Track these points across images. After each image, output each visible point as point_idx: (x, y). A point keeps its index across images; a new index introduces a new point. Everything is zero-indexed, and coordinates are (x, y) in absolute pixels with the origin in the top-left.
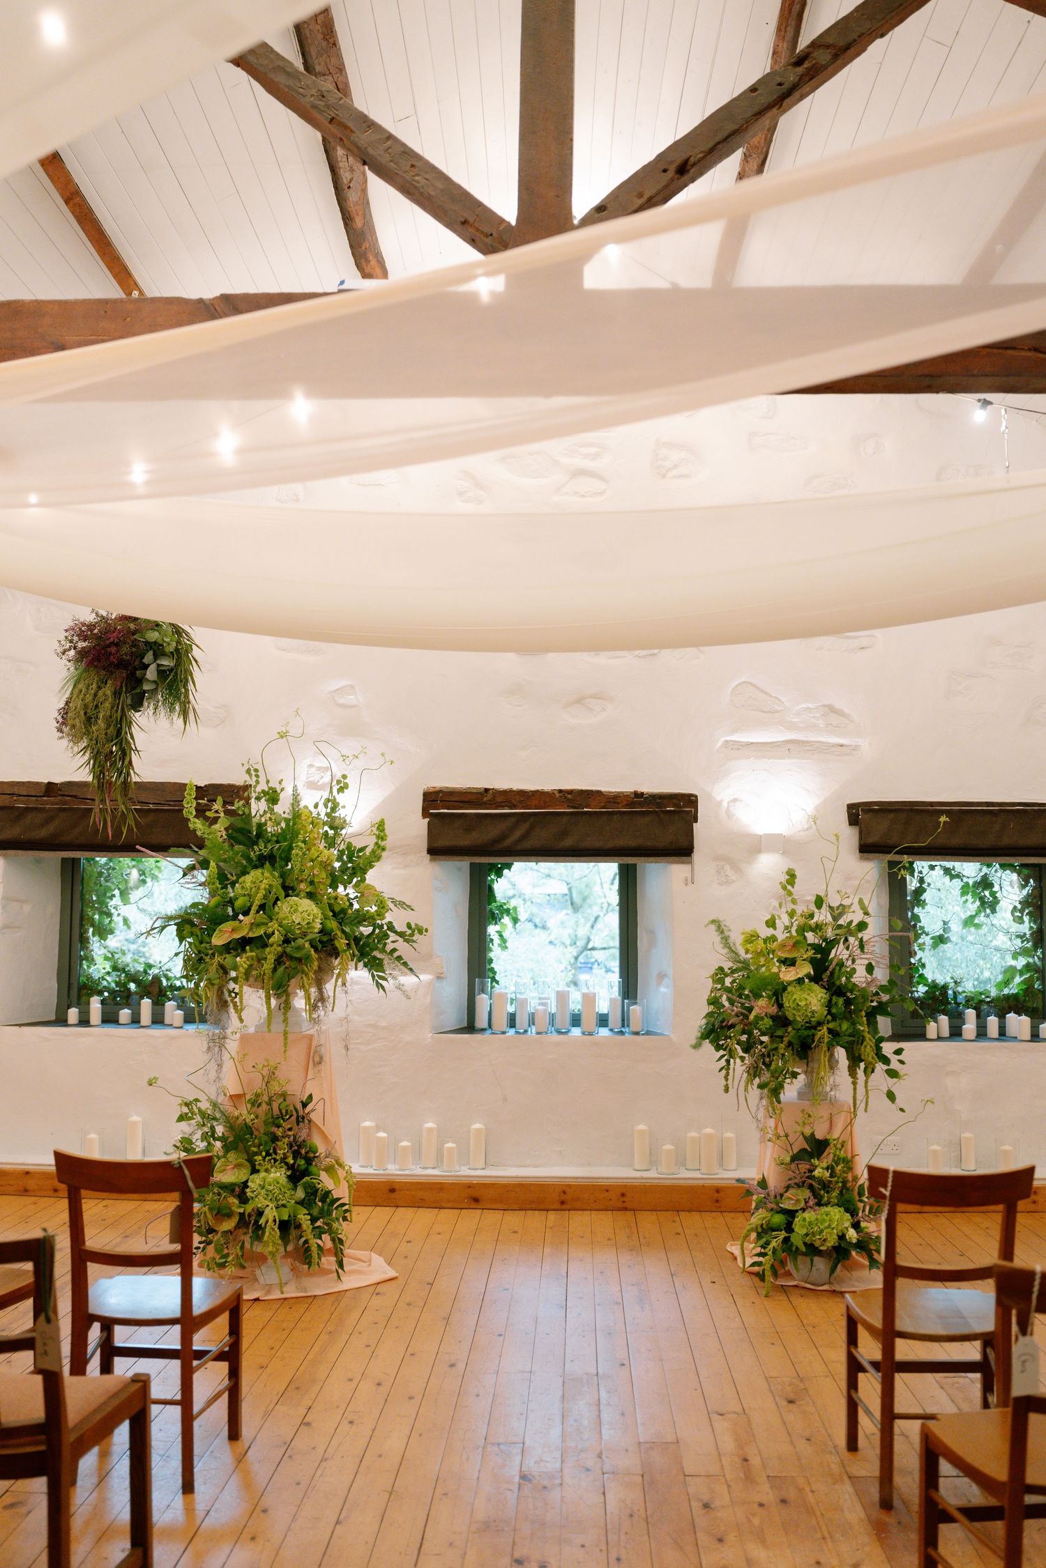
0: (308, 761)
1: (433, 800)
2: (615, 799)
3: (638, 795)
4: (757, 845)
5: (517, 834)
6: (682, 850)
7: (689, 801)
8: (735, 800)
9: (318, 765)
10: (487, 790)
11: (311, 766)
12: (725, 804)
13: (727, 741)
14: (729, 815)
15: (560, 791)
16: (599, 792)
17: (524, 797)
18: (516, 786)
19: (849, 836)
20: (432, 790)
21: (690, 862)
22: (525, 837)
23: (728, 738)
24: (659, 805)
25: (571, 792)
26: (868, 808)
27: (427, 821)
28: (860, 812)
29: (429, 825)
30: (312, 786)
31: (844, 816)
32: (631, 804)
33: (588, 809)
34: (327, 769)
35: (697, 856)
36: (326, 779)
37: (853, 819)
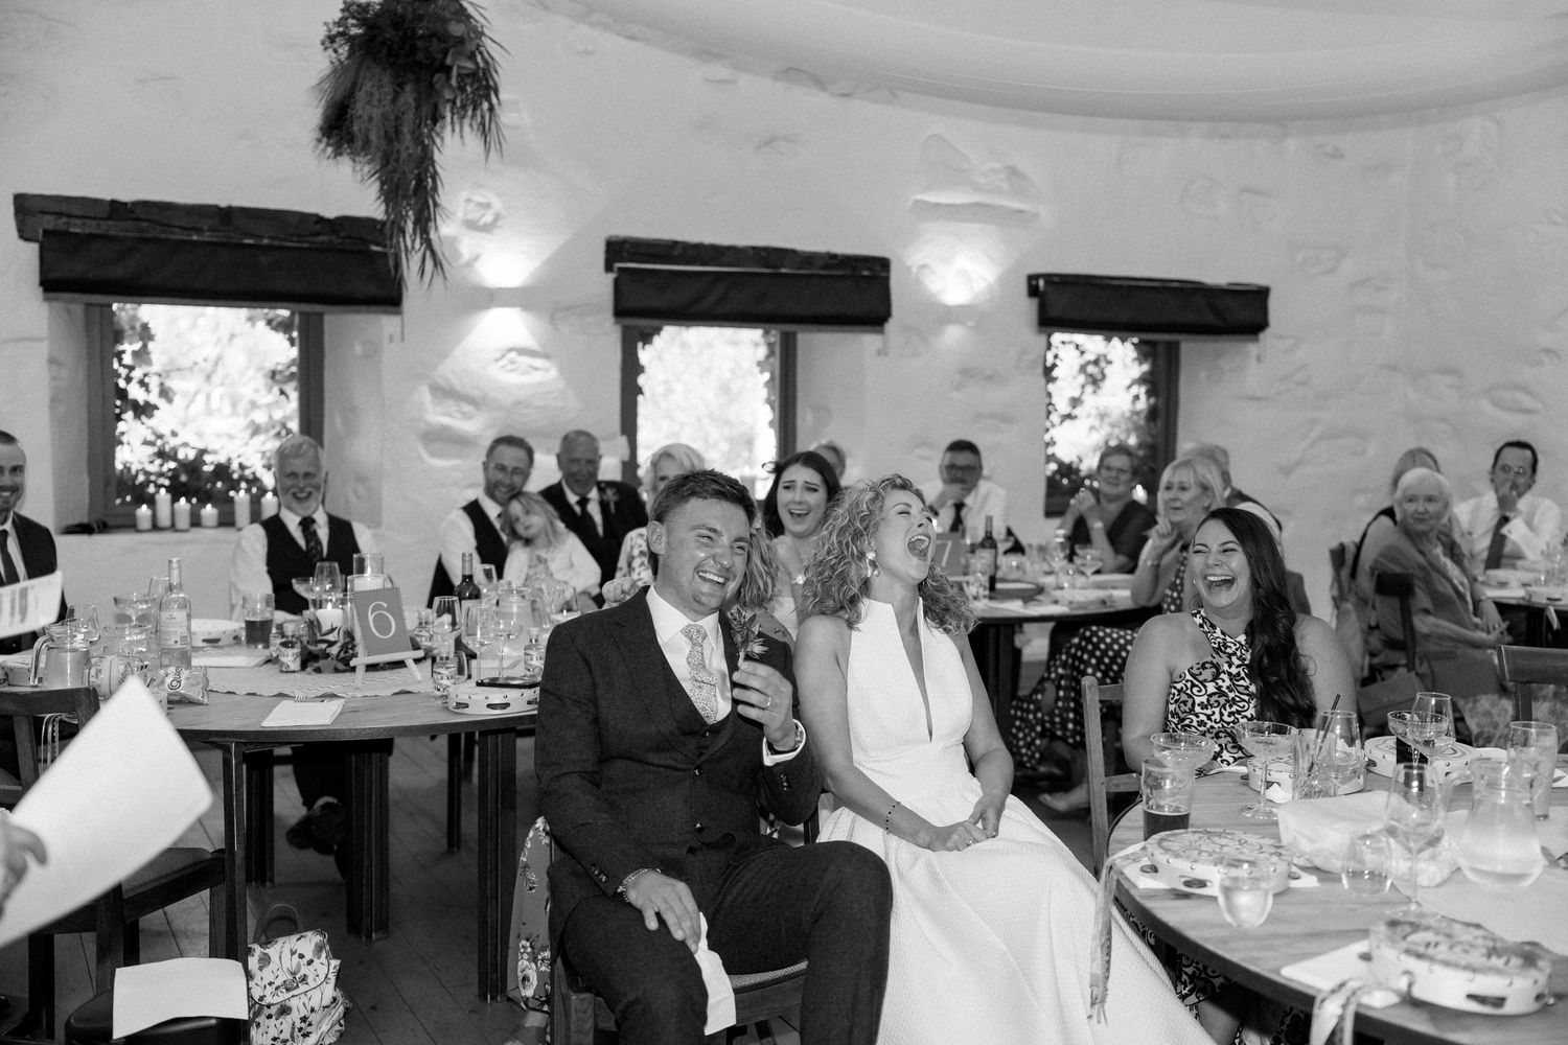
0: (464, 195)
1: (617, 250)
2: (809, 259)
3: (834, 256)
4: (945, 317)
5: (713, 297)
6: (875, 317)
7: (883, 264)
8: (924, 266)
9: (478, 199)
10: (676, 243)
11: (469, 200)
12: (914, 269)
13: (917, 201)
14: (918, 282)
15: (754, 248)
16: (793, 252)
17: (715, 253)
18: (708, 239)
19: (1028, 308)
20: (614, 239)
21: (882, 332)
22: (720, 301)
23: (919, 197)
24: (854, 268)
25: (765, 250)
26: (1050, 278)
27: (611, 276)
28: (1041, 283)
29: (616, 281)
30: (472, 225)
31: (1023, 287)
32: (826, 267)
33: (783, 270)
34: (488, 206)
35: (891, 326)
36: (488, 218)
37: (1033, 291)
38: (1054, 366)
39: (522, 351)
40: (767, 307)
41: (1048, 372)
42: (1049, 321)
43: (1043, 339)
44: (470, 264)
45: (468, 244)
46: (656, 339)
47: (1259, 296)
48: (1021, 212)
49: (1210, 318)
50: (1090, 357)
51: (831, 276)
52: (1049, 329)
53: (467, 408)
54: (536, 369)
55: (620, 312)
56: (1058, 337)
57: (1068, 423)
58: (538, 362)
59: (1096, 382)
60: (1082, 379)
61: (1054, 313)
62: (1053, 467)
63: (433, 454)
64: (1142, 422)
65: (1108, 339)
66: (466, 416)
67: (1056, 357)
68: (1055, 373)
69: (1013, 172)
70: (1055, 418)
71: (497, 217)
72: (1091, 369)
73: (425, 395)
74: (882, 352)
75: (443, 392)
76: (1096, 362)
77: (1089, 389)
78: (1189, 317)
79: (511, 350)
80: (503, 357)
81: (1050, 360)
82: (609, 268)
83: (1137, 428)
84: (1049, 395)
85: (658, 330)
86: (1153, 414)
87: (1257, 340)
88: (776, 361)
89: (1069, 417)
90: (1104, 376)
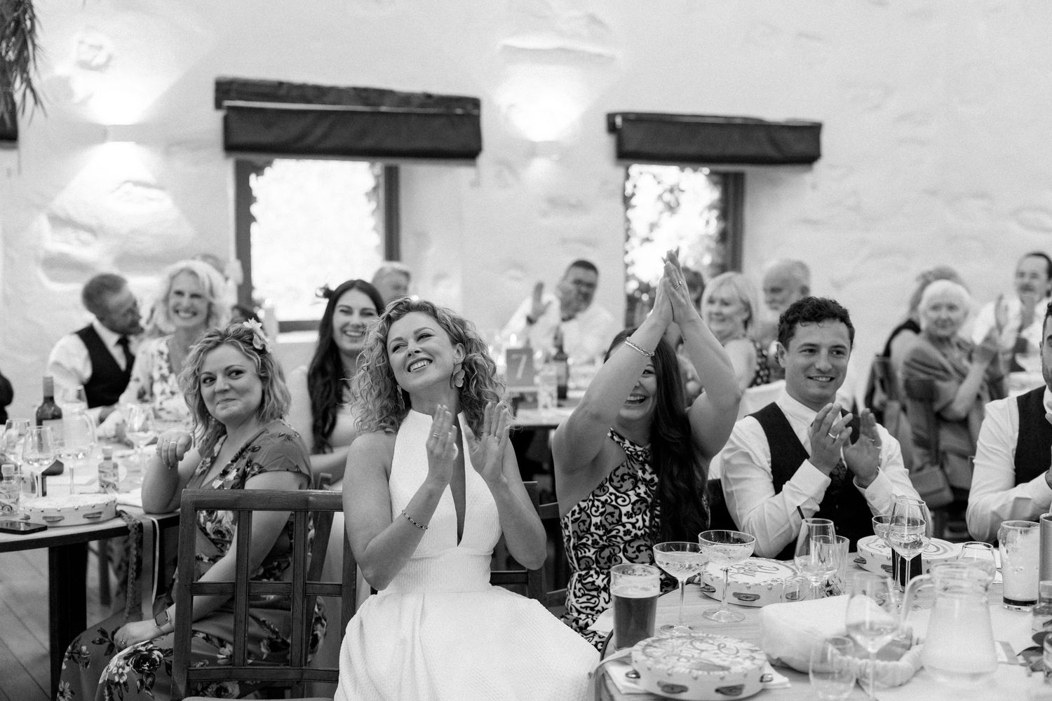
1: (225, 90)
2: (407, 99)
3: (429, 96)
4: (532, 151)
5: (319, 132)
6: (468, 152)
7: (476, 103)
8: (512, 106)
9: (90, 40)
10: (281, 84)
11: (81, 42)
12: (503, 109)
13: (505, 46)
14: (507, 120)
15: (354, 88)
16: (392, 92)
17: (320, 93)
18: (311, 80)
19: (606, 143)
20: (223, 80)
21: (474, 165)
22: (325, 136)
23: (506, 43)
24: (447, 107)
25: (366, 90)
26: (626, 116)
27: (220, 114)
28: (619, 121)
29: (226, 120)
30: (85, 65)
31: (602, 124)
32: (423, 105)
33: (383, 109)
34: (100, 48)
35: (483, 159)
36: (100, 59)
37: (612, 128)
38: (633, 195)
39: (137, 183)
40: (368, 143)
41: (627, 201)
42: (626, 154)
43: (620, 172)
44: (83, 103)
45: (82, 84)
46: (268, 171)
47: (813, 130)
48: (600, 56)
49: (770, 151)
50: (667, 185)
51: (427, 115)
52: (626, 162)
53: (85, 236)
54: (152, 200)
55: (230, 147)
56: (636, 169)
57: (647, 245)
58: (155, 193)
59: (671, 208)
60: (660, 206)
61: (630, 146)
62: (633, 286)
63: (54, 279)
64: (713, 245)
65: (682, 170)
66: (85, 244)
67: (635, 186)
68: (634, 201)
69: (593, 19)
70: (634, 241)
71: (110, 58)
72: (667, 197)
73: (42, 224)
74: (476, 184)
75: (61, 222)
76: (672, 191)
77: (667, 214)
78: (751, 150)
79: (126, 182)
80: (119, 188)
81: (629, 191)
82: (218, 105)
83: (708, 249)
84: (628, 220)
85: (269, 164)
86: (723, 237)
87: (811, 170)
88: (382, 193)
89: (647, 240)
90: (678, 204)
